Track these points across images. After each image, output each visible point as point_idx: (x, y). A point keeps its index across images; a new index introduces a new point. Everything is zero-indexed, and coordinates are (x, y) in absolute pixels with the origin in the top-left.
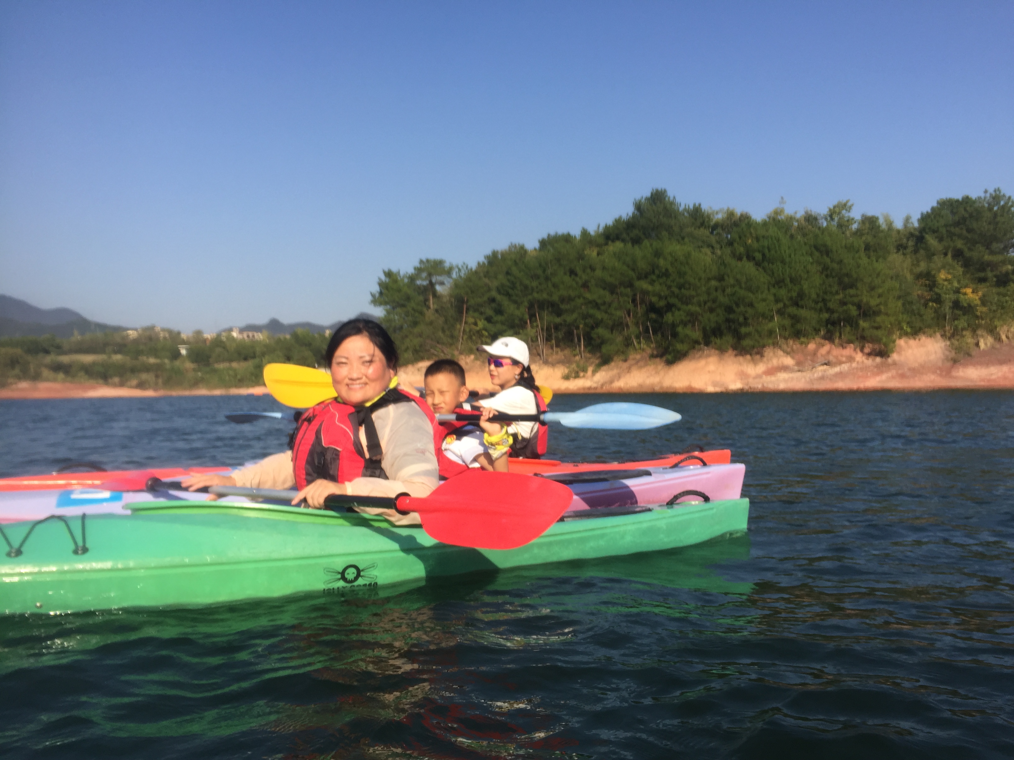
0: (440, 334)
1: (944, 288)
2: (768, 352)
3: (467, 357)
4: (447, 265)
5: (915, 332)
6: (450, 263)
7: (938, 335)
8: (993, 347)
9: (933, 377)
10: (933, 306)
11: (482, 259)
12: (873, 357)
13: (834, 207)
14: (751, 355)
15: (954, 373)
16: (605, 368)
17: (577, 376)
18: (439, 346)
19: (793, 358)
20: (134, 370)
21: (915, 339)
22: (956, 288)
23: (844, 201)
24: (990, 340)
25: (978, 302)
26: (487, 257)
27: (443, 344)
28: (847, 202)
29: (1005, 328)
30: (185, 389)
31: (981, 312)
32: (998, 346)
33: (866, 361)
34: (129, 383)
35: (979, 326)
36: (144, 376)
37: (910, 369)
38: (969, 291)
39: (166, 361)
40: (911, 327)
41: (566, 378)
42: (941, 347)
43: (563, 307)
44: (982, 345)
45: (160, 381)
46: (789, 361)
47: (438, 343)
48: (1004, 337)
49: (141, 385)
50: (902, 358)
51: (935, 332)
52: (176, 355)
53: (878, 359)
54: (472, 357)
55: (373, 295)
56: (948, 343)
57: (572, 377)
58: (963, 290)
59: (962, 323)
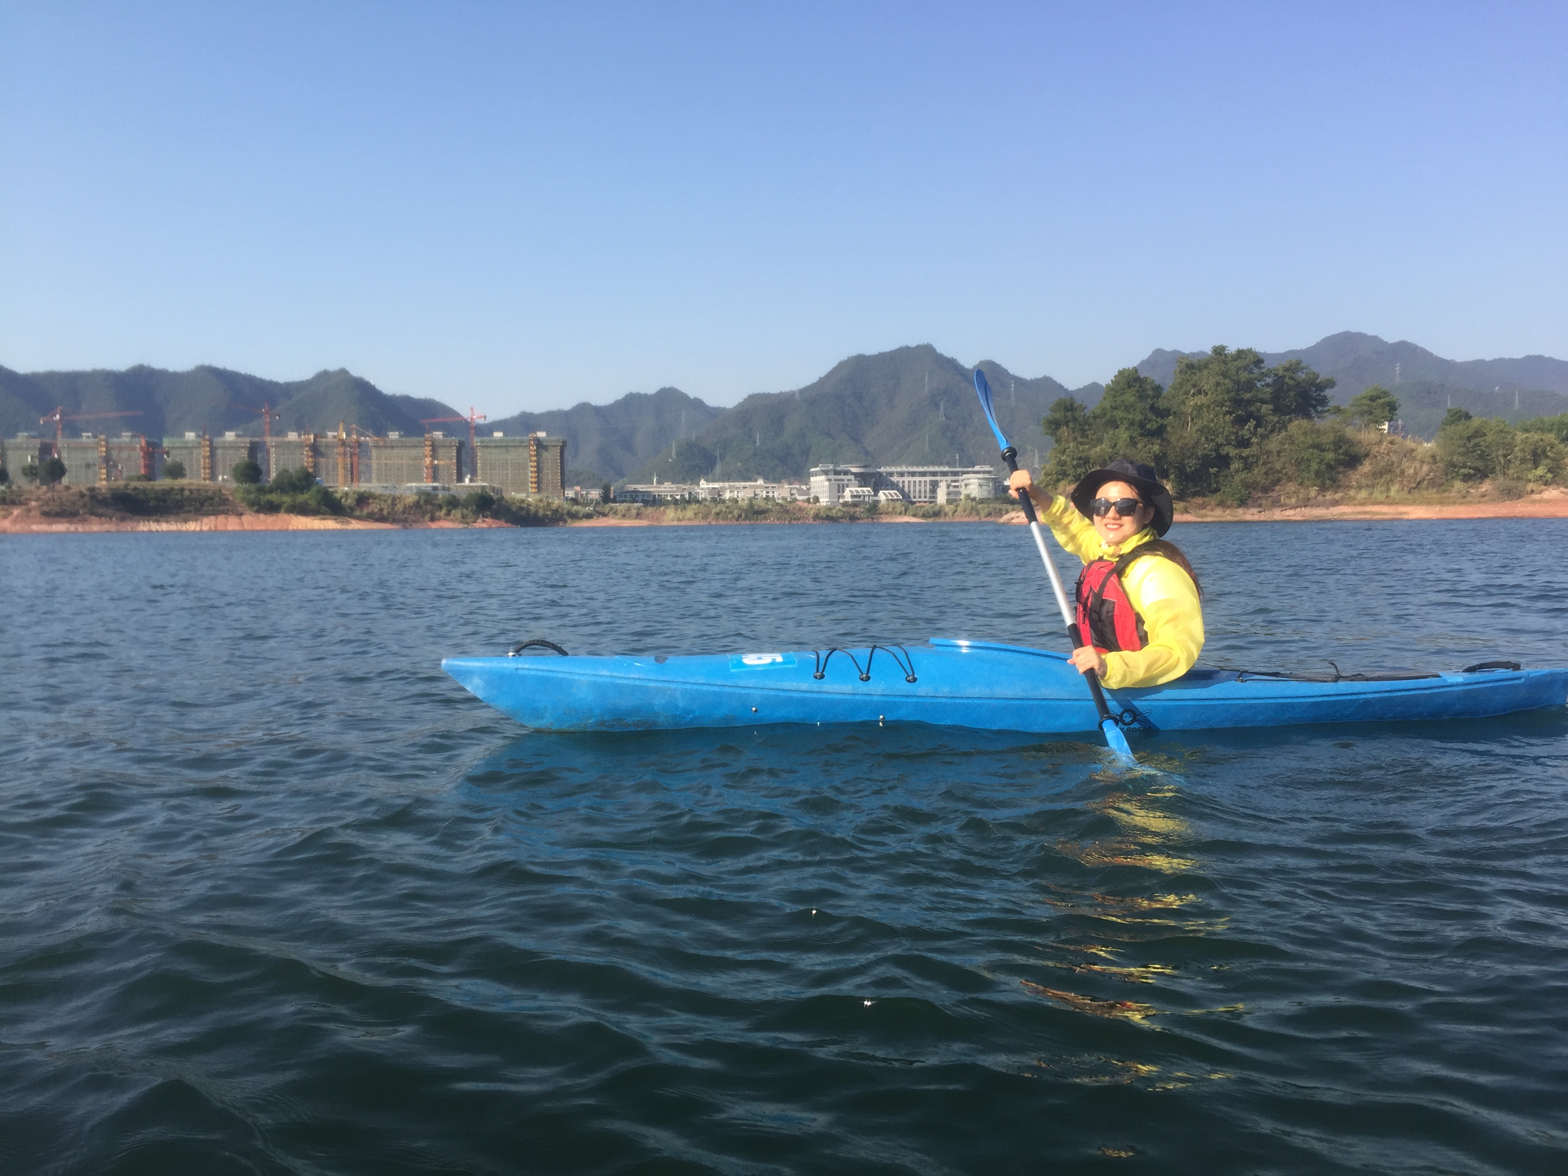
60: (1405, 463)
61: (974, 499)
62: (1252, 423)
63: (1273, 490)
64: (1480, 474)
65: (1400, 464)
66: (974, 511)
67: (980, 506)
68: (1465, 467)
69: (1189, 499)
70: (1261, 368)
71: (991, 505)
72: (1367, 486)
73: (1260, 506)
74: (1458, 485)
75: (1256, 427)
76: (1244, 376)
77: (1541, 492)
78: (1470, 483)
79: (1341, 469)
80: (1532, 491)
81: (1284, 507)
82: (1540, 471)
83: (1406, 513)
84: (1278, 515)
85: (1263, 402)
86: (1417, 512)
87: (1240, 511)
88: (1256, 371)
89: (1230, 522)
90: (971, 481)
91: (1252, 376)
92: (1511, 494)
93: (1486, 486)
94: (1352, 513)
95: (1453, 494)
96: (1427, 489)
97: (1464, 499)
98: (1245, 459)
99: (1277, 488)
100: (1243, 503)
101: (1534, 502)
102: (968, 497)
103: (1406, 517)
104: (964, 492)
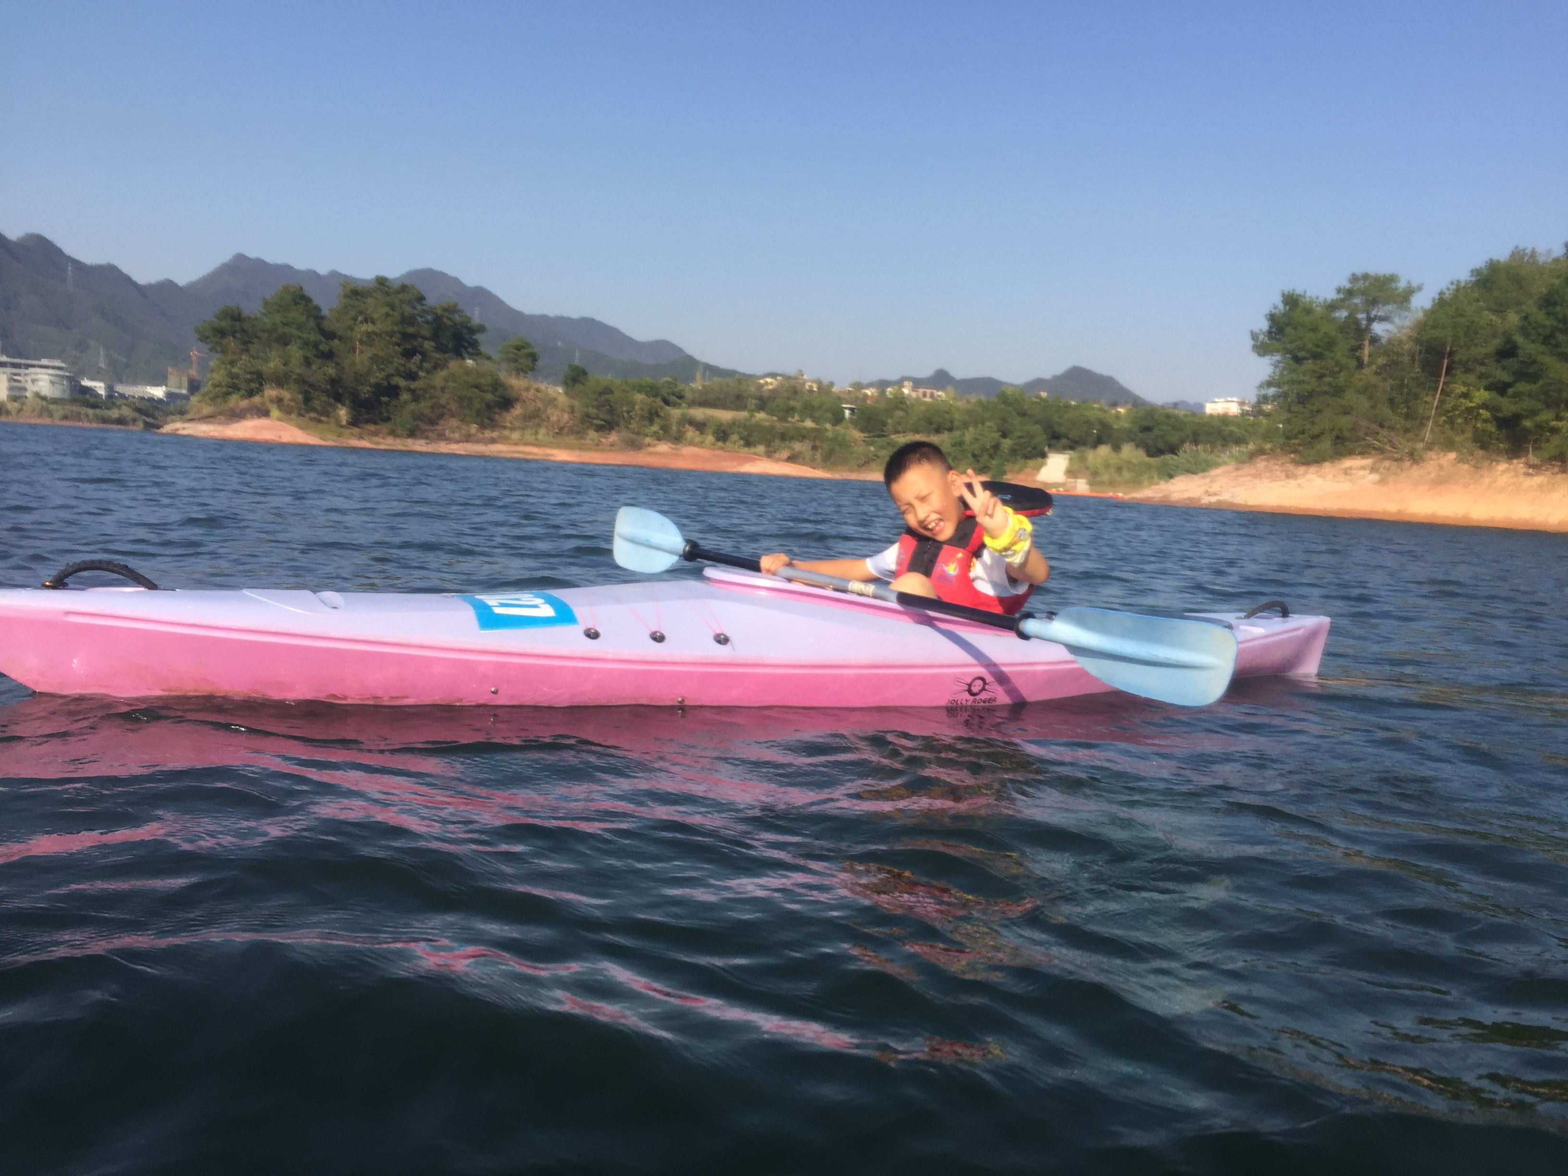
0: (1387, 411)
3: (1442, 454)
4: (1402, 285)
6: (1409, 282)
11: (1464, 276)
18: (1385, 432)
20: (784, 437)
26: (1476, 272)
27: (1392, 429)
34: (777, 455)
36: (798, 446)
39: (828, 426)
45: (818, 455)
47: (1381, 426)
49: (792, 459)
52: (838, 419)
54: (1452, 455)
55: (1254, 336)
60: (549, 411)
61: (44, 398)
62: (418, 358)
63: (437, 424)
64: (607, 427)
65: (545, 411)
66: (44, 411)
67: (52, 407)
68: (597, 418)
69: (362, 425)
70: (423, 305)
71: (67, 407)
72: (520, 428)
73: (427, 438)
74: (592, 434)
75: (422, 361)
76: (408, 310)
77: (654, 446)
78: (601, 433)
79: (497, 410)
80: (649, 445)
81: (449, 440)
82: (655, 428)
83: (552, 455)
84: (444, 447)
85: (424, 338)
86: (562, 455)
87: (410, 441)
88: (419, 307)
89: (401, 451)
90: (40, 376)
91: (415, 311)
92: (634, 445)
93: (613, 437)
94: (508, 452)
95: (588, 441)
96: (567, 435)
97: (597, 447)
98: (412, 391)
99: (441, 422)
100: (412, 434)
101: (651, 454)
102: (37, 395)
103: (552, 458)
104: (31, 389)
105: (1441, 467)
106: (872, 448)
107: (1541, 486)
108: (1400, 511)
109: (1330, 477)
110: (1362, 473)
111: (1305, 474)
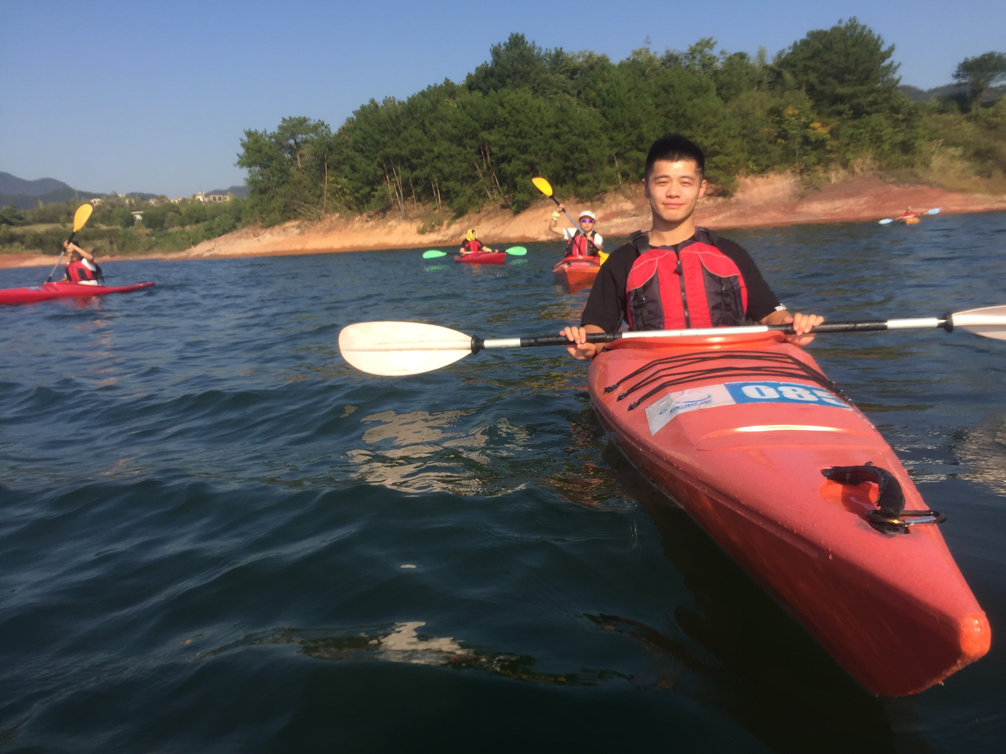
0: (307, 193)
1: (791, 123)
2: (609, 198)
3: (333, 214)
5: (762, 170)
7: (789, 172)
8: (846, 181)
9: (773, 214)
10: (781, 143)
12: (715, 198)
13: (697, 44)
14: (592, 201)
15: (798, 210)
16: (458, 220)
17: (432, 229)
18: (307, 205)
19: (633, 202)
20: (87, 238)
21: (763, 177)
22: (804, 123)
23: (708, 38)
24: (842, 173)
25: (828, 136)
27: (311, 203)
28: (711, 39)
29: (859, 160)
30: (141, 254)
31: (832, 146)
32: (850, 179)
33: (706, 202)
35: (832, 160)
37: (753, 207)
38: (817, 125)
39: (119, 227)
40: (757, 165)
41: (422, 232)
42: (790, 184)
43: (414, 161)
44: (834, 180)
45: (115, 246)
46: (628, 206)
47: (305, 202)
48: (857, 170)
50: (747, 197)
51: (785, 169)
52: (130, 221)
53: (720, 200)
54: (337, 215)
55: (239, 157)
56: (798, 178)
57: (427, 232)
58: (812, 125)
59: (812, 159)
105: (332, 222)
106: (154, 238)
107: (372, 227)
108: (302, 249)
109: (276, 233)
110: (292, 229)
111: (265, 233)
